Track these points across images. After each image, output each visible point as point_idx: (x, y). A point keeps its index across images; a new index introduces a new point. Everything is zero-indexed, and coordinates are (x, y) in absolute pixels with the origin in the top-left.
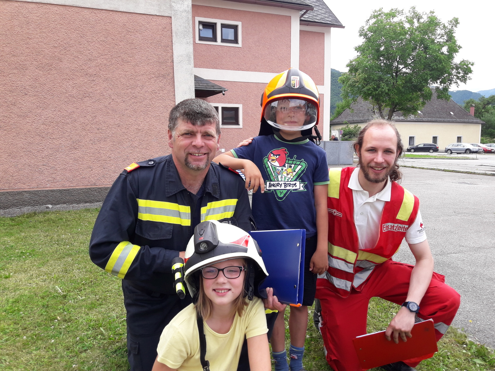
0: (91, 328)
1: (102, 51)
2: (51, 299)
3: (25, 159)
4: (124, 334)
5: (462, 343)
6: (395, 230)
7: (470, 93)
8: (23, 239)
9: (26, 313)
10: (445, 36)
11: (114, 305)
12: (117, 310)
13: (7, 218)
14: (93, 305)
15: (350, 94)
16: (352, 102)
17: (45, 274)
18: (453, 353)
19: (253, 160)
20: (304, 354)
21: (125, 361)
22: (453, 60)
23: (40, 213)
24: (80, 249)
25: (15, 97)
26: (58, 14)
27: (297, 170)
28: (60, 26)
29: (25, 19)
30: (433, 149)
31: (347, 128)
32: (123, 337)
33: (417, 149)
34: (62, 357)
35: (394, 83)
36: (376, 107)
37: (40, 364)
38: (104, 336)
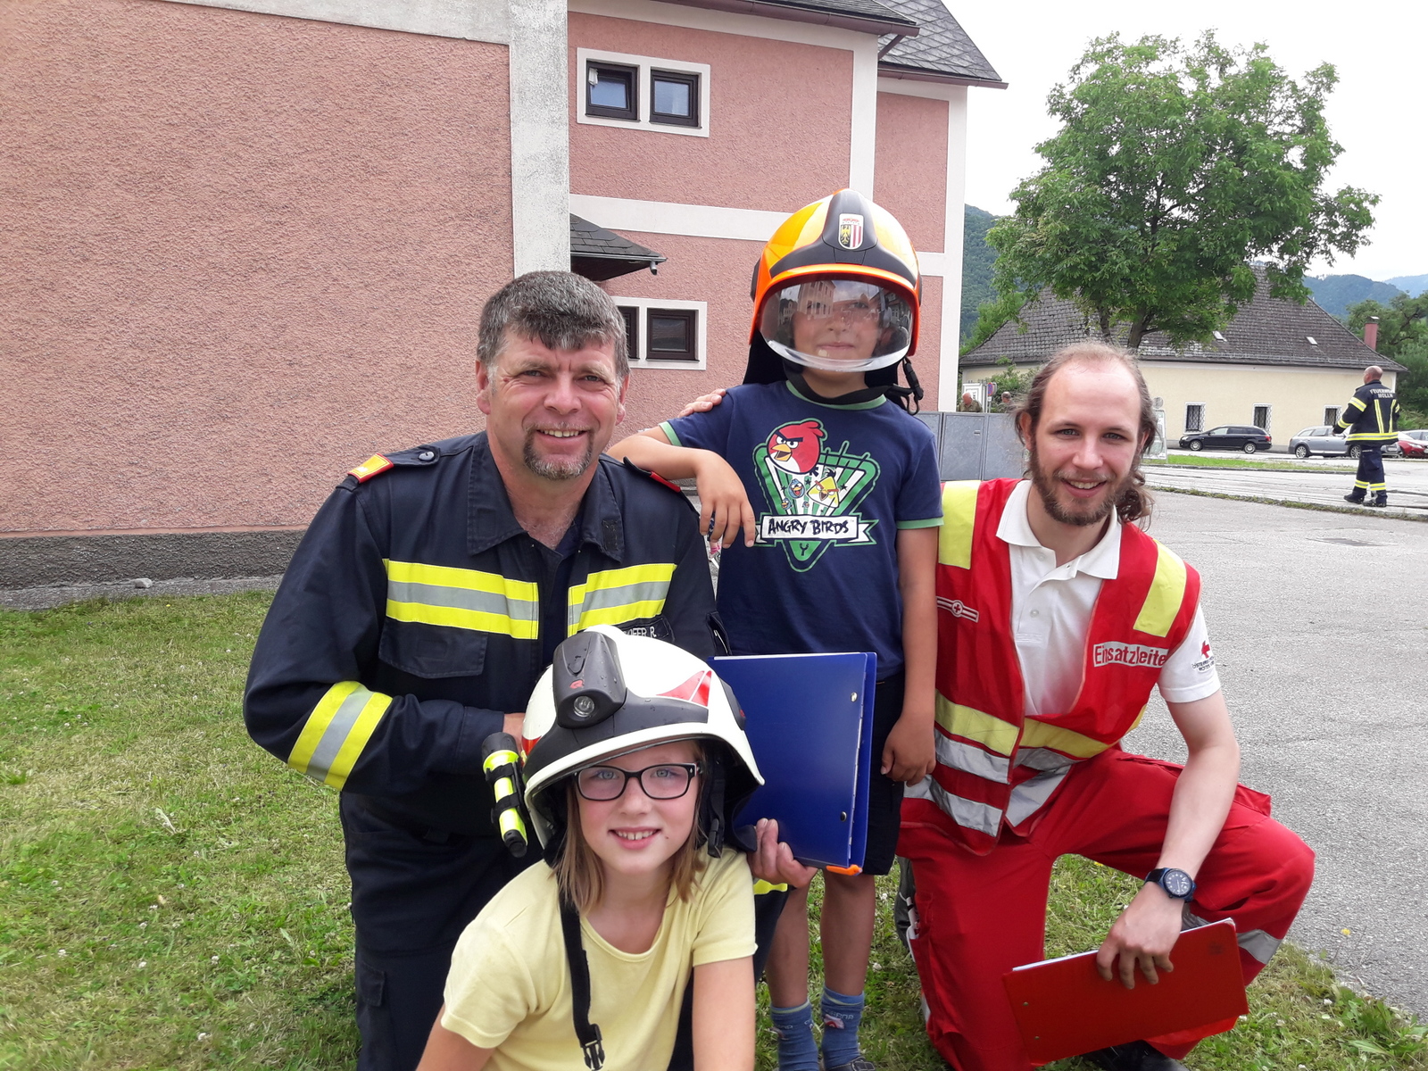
0: (253, 930)
1: (307, 140)
2: (142, 844)
3: (79, 445)
4: (347, 948)
5: (1319, 994)
6: (1131, 662)
7: (1368, 283)
8: (65, 673)
9: (67, 884)
10: (1297, 116)
11: (321, 866)
12: (329, 881)
13: (23, 613)
14: (262, 866)
15: (1020, 278)
16: (1024, 302)
17: (128, 774)
18: (1292, 1023)
19: (724, 454)
20: (862, 1015)
21: (348, 1026)
22: (1319, 187)
23: (116, 601)
24: (228, 705)
25: (53, 267)
26: (184, 29)
27: (849, 485)
28: (188, 64)
29: (89, 42)
30: (1256, 442)
31: (1008, 377)
32: (344, 957)
33: (1210, 442)
34: (167, 1011)
35: (1146, 250)
36: (1094, 317)
37: (104, 1030)
38: (290, 954)
